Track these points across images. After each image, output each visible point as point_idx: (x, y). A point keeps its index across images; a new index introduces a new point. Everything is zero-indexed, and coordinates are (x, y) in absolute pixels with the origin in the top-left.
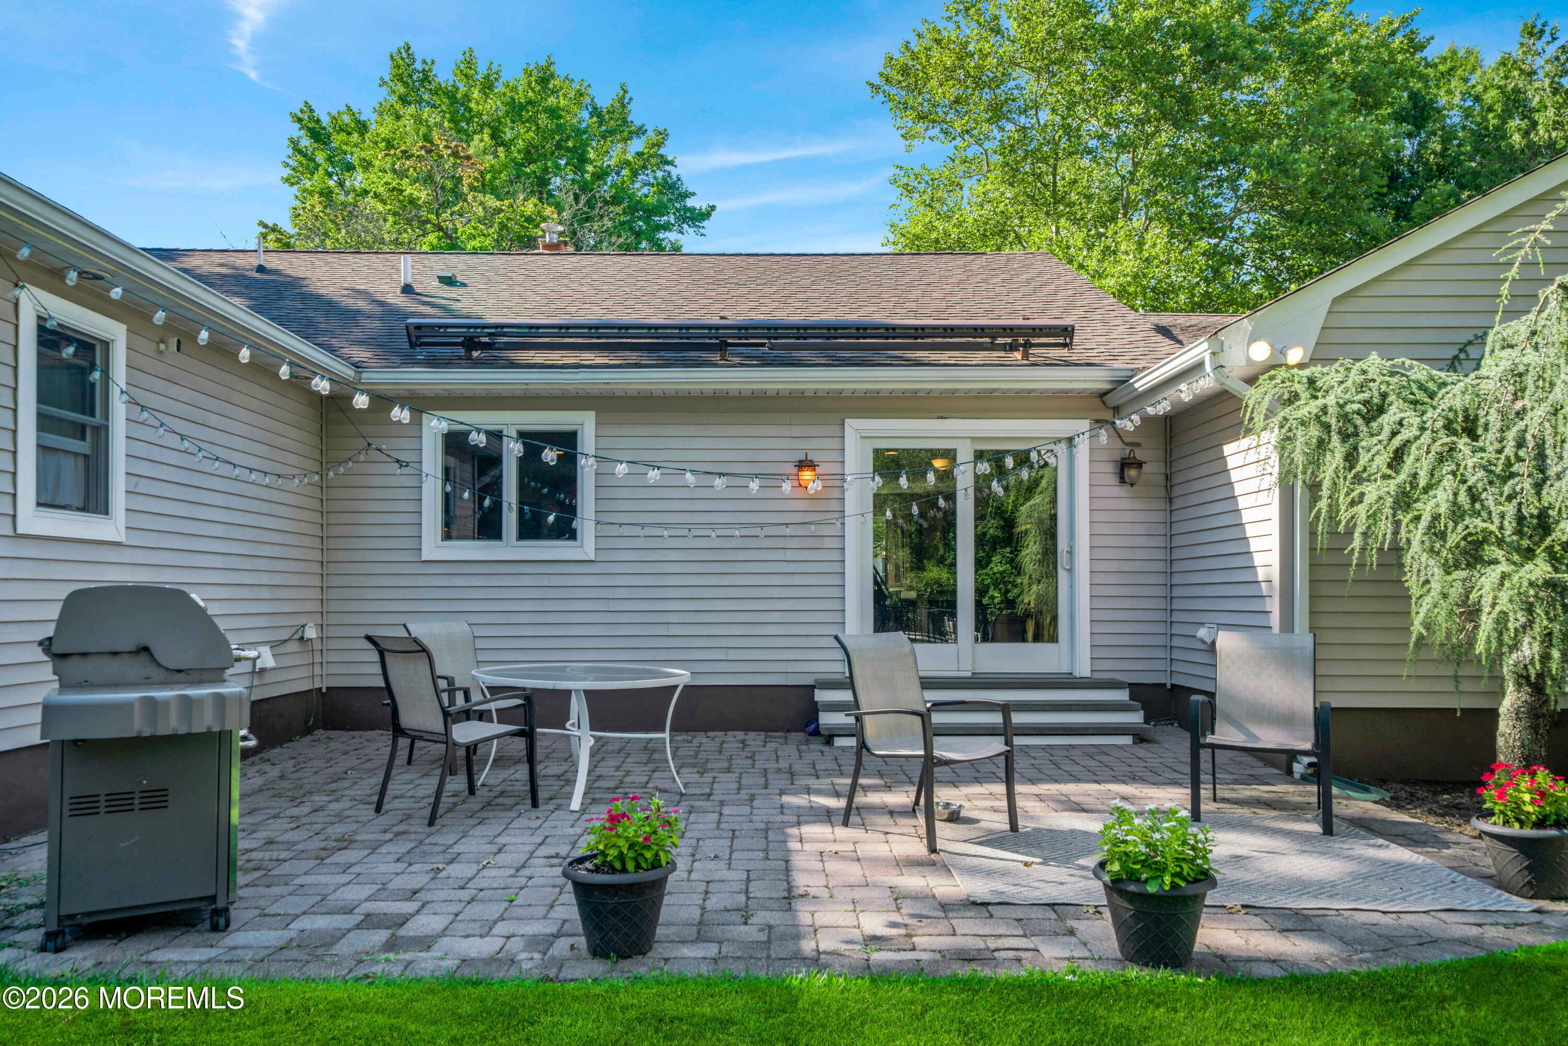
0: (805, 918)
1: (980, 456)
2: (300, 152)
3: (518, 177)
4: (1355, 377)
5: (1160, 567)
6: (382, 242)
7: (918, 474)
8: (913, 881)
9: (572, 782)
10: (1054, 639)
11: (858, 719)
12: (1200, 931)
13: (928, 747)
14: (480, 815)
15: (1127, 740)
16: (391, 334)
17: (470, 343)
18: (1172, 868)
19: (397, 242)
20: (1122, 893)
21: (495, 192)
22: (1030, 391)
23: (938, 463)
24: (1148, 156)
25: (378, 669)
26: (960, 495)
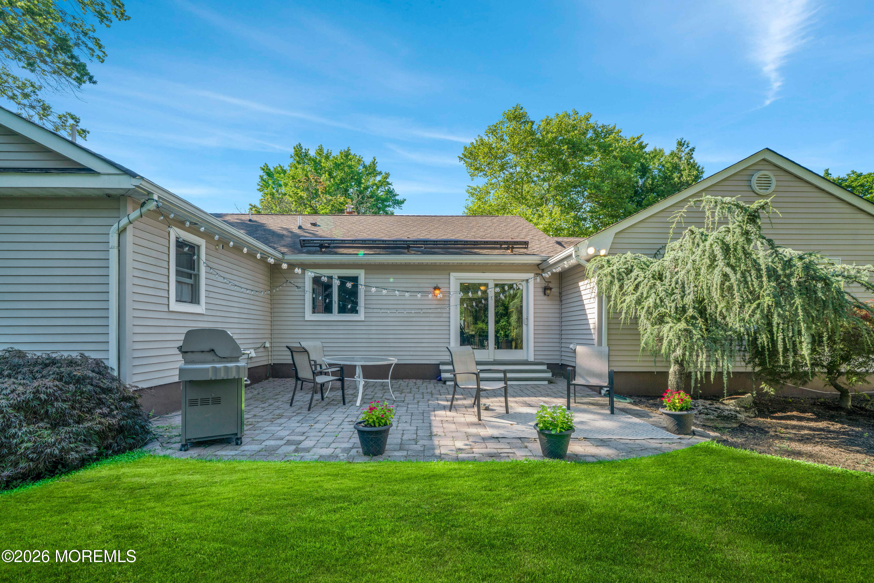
0: (436, 442)
1: (496, 285)
2: (264, 180)
3: (338, 189)
4: (623, 260)
5: (558, 324)
6: (291, 211)
7: (475, 291)
8: (473, 430)
9: (357, 396)
10: (521, 348)
11: (454, 375)
12: (569, 447)
13: (478, 385)
14: (326, 407)
15: (546, 383)
16: (294, 243)
17: (321, 246)
18: (560, 425)
19: (296, 211)
20: (543, 434)
21: (330, 194)
22: (513, 263)
23: (482, 288)
24: (553, 184)
25: (290, 357)
26: (490, 299)
